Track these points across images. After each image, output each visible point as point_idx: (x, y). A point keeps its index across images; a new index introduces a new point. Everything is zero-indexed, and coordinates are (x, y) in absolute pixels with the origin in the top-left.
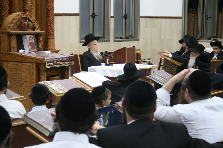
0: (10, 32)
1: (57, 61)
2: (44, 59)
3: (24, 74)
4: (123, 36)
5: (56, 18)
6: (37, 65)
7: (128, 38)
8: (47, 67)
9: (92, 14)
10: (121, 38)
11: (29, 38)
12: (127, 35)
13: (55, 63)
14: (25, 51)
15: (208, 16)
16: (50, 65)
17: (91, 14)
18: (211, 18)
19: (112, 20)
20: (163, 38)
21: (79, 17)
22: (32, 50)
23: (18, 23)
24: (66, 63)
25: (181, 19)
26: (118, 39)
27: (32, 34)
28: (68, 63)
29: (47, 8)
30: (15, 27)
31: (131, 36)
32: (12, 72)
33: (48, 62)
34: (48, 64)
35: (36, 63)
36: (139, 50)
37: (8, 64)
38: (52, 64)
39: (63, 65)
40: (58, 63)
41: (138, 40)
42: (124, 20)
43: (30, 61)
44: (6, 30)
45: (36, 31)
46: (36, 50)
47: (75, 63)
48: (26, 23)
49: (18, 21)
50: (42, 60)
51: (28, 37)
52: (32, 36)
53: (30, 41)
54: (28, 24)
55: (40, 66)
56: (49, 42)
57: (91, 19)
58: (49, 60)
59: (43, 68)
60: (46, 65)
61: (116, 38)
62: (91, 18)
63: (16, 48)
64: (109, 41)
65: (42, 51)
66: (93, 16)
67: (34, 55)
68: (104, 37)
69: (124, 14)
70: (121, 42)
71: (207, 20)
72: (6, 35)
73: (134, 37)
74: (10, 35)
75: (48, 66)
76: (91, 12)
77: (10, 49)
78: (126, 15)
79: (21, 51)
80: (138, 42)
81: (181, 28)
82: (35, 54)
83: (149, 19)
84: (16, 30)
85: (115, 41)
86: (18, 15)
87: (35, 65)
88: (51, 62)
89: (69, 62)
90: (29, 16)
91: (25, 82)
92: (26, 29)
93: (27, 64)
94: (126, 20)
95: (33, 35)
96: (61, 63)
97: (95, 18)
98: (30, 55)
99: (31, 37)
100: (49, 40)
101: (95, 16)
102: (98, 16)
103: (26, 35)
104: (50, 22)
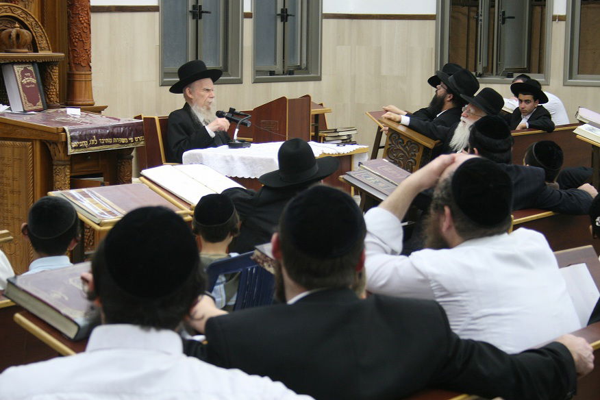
1: (99, 136)
2: (64, 131)
3: (9, 172)
4: (278, 67)
5: (95, 19)
6: (45, 145)
7: (291, 73)
8: (71, 151)
9: (194, 7)
10: (272, 73)
11: (23, 73)
12: (290, 64)
13: (93, 141)
14: (10, 109)
15: (504, 13)
16: (78, 147)
17: (190, 8)
18: (513, 18)
19: (248, 25)
21: (157, 15)
22: (29, 106)
24: (123, 140)
25: (432, 23)
26: (264, 75)
27: (29, 63)
28: (129, 142)
31: (299, 68)
33: (73, 138)
34: (75, 144)
35: (41, 141)
36: (322, 105)
38: (84, 143)
39: (115, 147)
40: (102, 140)
41: (319, 79)
42: (280, 24)
43: (25, 134)
45: (41, 53)
46: (40, 105)
47: (146, 140)
48: (14, 32)
50: (58, 134)
51: (18, 69)
53: (24, 81)
54: (18, 35)
55: (51, 148)
56: (77, 84)
57: (191, 22)
58: (77, 134)
59: (62, 155)
60: (69, 146)
61: (257, 72)
62: (190, 17)
64: (240, 82)
65: (58, 107)
66: (197, 13)
67: (35, 119)
69: (280, 6)
70: (273, 84)
71: (503, 23)
73: (307, 69)
75: (75, 148)
76: (191, 2)
78: (284, 11)
79: (1, 109)
80: (317, 82)
81: (433, 46)
82: (39, 116)
83: (347, 21)
85: (256, 81)
87: (38, 146)
88: (81, 138)
89: (131, 139)
90: (20, 12)
91: (12, 192)
92: (12, 48)
93: (18, 143)
94: (286, 23)
95: (33, 63)
96: (107, 140)
97: (200, 18)
98: (25, 119)
99: (26, 70)
100: (77, 78)
101: (201, 12)
102: (209, 13)
103: (13, 63)
104: (78, 29)
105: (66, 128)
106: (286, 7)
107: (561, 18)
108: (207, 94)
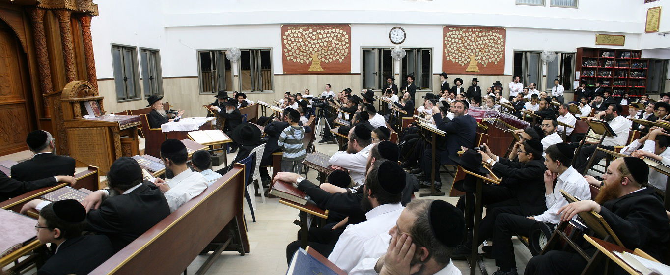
0: (73, 100)
1: (128, 123)
2: (118, 122)
3: (95, 138)
5: (99, 82)
6: (109, 128)
8: (121, 129)
9: (125, 77)
11: (93, 104)
13: (127, 125)
14: (89, 116)
15: (219, 75)
16: (123, 127)
17: (123, 78)
18: (222, 76)
19: (142, 81)
20: (183, 93)
21: (114, 80)
22: (97, 115)
23: (78, 91)
24: (135, 123)
25: (197, 78)
28: (137, 123)
29: (88, 74)
30: (76, 95)
32: (80, 138)
33: (121, 124)
35: (106, 126)
37: (74, 130)
42: (150, 81)
44: (68, 98)
45: (95, 96)
46: (100, 114)
47: (142, 122)
48: (87, 90)
49: (78, 89)
50: (116, 124)
51: (91, 103)
52: (95, 102)
53: (94, 107)
55: (112, 128)
57: (124, 82)
59: (117, 130)
60: (120, 127)
63: (80, 115)
64: (141, 99)
66: (126, 79)
69: (150, 76)
71: (219, 77)
72: (68, 103)
74: (72, 103)
76: (123, 76)
77: (74, 116)
78: (151, 77)
79: (86, 117)
81: (198, 85)
83: (169, 79)
84: (77, 97)
86: (78, 84)
87: (107, 128)
88: (123, 124)
90: (87, 83)
91: (98, 145)
92: (87, 96)
93: (98, 128)
94: (152, 80)
96: (131, 124)
97: (127, 81)
98: (98, 119)
102: (129, 79)
103: (87, 101)
107: (236, 76)
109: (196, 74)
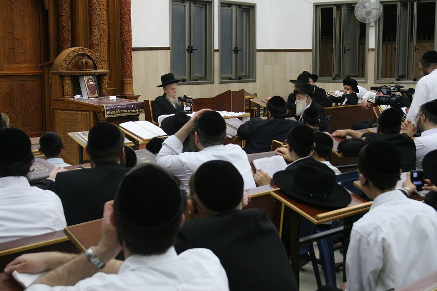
0: (62, 73)
1: (120, 109)
2: (103, 106)
4: (233, 76)
6: (95, 113)
7: (240, 78)
8: (106, 116)
9: (189, 47)
10: (230, 79)
11: (88, 80)
12: (239, 74)
13: (118, 111)
14: (82, 96)
15: (345, 48)
16: (110, 114)
17: (187, 48)
18: (349, 50)
19: (217, 56)
21: (169, 51)
22: (91, 95)
23: (74, 61)
24: (133, 111)
25: (311, 53)
26: (223, 80)
27: (91, 75)
28: (136, 112)
29: (122, 40)
30: (70, 66)
31: (245, 76)
32: (66, 124)
33: (107, 110)
34: (108, 113)
35: (93, 111)
36: (256, 94)
37: (60, 113)
38: (114, 112)
39: (129, 114)
40: (122, 111)
41: (255, 81)
42: (234, 55)
43: (86, 108)
44: (58, 70)
45: (99, 71)
46: (96, 95)
47: (145, 111)
48: (84, 61)
49: (73, 58)
50: (100, 108)
51: (86, 78)
52: (92, 78)
53: (89, 84)
54: (86, 63)
55: (98, 114)
56: (125, 85)
57: (187, 55)
58: (109, 108)
59: (102, 117)
60: (105, 114)
61: (222, 78)
62: (187, 52)
63: (71, 92)
64: (213, 83)
65: (107, 96)
66: (190, 50)
67: (94, 102)
68: (205, 77)
69: (234, 46)
70: (230, 84)
71: (345, 53)
72: (58, 76)
73: (249, 76)
74: (62, 76)
75: (108, 114)
76: (187, 45)
77: (63, 94)
78: (236, 48)
79: (78, 97)
80: (254, 83)
81: (311, 64)
82: (96, 100)
84: (70, 69)
85: (221, 83)
86: (74, 51)
87: (92, 114)
88: (111, 110)
89: (137, 110)
90: (88, 51)
92: (83, 68)
93: (83, 112)
94: (237, 54)
95: (93, 75)
96: (126, 111)
97: (192, 52)
98: (88, 102)
99: (90, 79)
100: (126, 82)
101: (192, 50)
102: (196, 50)
103: (84, 75)
104: (126, 59)
105: (104, 105)
106: (237, 46)
107: (372, 50)
108: (173, 91)
109: (310, 46)
